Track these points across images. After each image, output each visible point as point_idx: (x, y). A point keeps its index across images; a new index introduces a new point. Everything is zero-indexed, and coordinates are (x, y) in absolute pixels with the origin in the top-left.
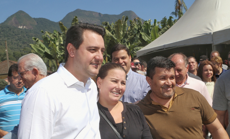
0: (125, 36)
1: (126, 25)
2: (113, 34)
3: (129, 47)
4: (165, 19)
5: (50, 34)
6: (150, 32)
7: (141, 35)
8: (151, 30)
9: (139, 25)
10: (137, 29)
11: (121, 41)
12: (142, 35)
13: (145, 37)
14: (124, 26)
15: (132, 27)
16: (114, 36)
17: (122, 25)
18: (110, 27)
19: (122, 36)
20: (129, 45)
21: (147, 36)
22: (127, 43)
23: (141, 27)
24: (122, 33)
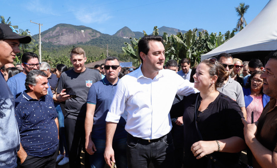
0: (195, 44)
1: (195, 35)
2: (184, 42)
3: (197, 53)
4: (229, 32)
5: (137, 40)
6: (214, 42)
8: (215, 40)
9: (206, 36)
10: (205, 39)
11: (191, 48)
12: (208, 44)
13: (210, 45)
14: (194, 36)
15: (200, 37)
16: (185, 44)
17: (192, 34)
18: (183, 36)
19: (192, 43)
21: (212, 46)
22: (195, 50)
23: (208, 38)
24: (191, 42)
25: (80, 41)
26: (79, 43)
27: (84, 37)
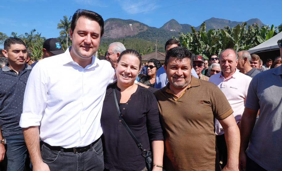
0: (243, 38)
1: (244, 29)
2: (232, 36)
3: (245, 47)
5: (185, 34)
6: (266, 35)
7: (256, 38)
8: (266, 34)
9: (256, 29)
10: (255, 33)
11: (239, 42)
12: (258, 38)
13: (260, 39)
14: (243, 30)
15: (249, 31)
16: (232, 38)
17: (241, 29)
18: (231, 30)
19: (240, 38)
20: (245, 46)
21: (262, 39)
22: (243, 44)
23: (258, 31)
24: (239, 36)
25: (128, 35)
26: (127, 37)
27: (132, 30)
